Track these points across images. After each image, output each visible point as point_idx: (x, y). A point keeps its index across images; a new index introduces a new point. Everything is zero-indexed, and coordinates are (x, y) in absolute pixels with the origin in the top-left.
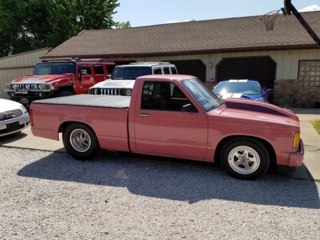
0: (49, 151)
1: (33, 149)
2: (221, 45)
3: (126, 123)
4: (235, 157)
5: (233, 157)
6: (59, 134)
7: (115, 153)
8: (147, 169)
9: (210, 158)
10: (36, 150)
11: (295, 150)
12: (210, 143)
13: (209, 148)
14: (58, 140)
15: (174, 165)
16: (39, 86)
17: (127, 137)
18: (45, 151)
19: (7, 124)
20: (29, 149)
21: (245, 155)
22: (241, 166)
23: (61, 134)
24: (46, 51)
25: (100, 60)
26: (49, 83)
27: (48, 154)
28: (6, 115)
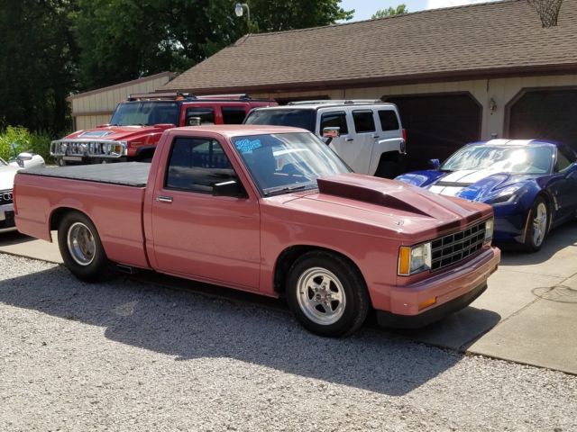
0: (51, 262)
1: (32, 259)
2: (517, 58)
3: (140, 214)
4: (310, 289)
5: (307, 288)
6: (52, 232)
7: (128, 270)
8: (174, 305)
9: (267, 288)
10: (35, 259)
11: (402, 281)
12: (264, 259)
13: (263, 268)
14: (51, 241)
15: (229, 302)
16: (104, 148)
17: (142, 241)
18: (47, 262)
19: (6, 212)
20: (25, 257)
21: (324, 287)
22: (320, 308)
23: (55, 234)
24: (165, 79)
25: (242, 97)
26: (119, 142)
27: (49, 266)
28: (6, 196)
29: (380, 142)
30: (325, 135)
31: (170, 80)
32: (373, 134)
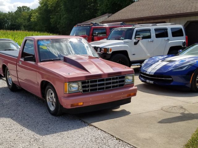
3: (16, 67)
17: (17, 77)
29: (170, 42)
30: (136, 39)
31: (108, 17)
32: (166, 38)
